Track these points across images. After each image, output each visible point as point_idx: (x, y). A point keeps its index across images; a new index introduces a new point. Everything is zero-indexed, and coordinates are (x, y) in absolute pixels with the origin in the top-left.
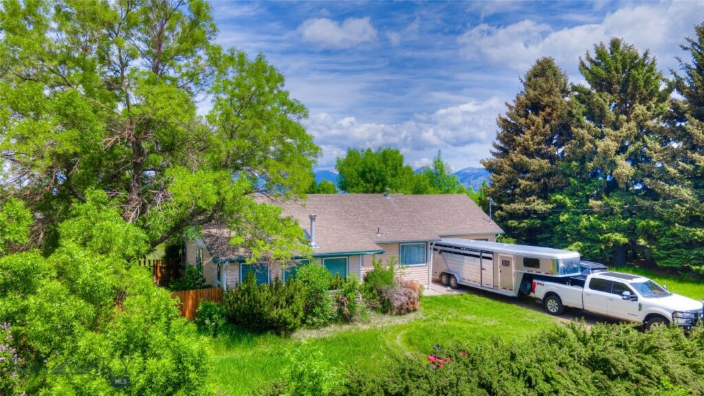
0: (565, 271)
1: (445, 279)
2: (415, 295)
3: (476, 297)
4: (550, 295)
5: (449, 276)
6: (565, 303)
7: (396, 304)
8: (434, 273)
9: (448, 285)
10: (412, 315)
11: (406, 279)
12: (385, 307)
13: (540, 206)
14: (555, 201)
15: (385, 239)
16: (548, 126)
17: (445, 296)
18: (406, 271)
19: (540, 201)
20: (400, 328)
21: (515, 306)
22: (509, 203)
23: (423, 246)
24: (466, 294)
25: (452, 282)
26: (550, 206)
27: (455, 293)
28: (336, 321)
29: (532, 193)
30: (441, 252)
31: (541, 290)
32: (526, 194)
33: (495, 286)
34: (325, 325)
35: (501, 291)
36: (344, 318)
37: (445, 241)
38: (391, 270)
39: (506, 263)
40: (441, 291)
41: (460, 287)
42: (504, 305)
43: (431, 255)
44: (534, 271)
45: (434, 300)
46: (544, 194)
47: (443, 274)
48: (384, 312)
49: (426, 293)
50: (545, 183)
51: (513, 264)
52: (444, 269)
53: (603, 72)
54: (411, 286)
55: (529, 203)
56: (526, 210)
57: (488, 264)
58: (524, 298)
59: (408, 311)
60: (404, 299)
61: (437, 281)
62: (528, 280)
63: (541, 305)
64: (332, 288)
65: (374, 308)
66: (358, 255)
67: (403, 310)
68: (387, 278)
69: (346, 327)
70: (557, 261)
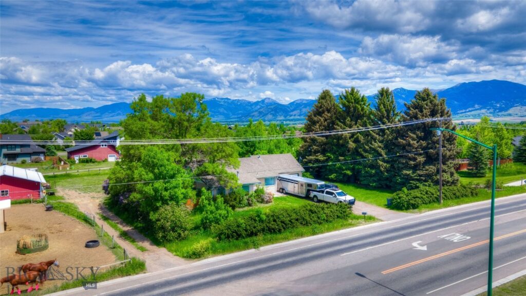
0: (320, 188)
1: (281, 190)
2: (272, 197)
3: (292, 197)
4: (315, 196)
5: (283, 189)
6: (319, 198)
7: (266, 200)
8: (278, 188)
9: (282, 192)
10: (271, 204)
11: (268, 191)
12: (262, 201)
13: (321, 157)
14: (327, 156)
15: (259, 177)
16: (326, 122)
17: (281, 197)
18: (268, 188)
19: (321, 156)
20: (267, 207)
21: (304, 200)
22: (308, 156)
23: (273, 178)
24: (289, 196)
25: (284, 191)
26: (325, 158)
27: (285, 195)
28: (247, 206)
29: (318, 152)
30: (280, 180)
31: (312, 194)
32: (316, 152)
33: (298, 193)
34: (244, 207)
35: (300, 195)
36: (249, 205)
37: (281, 176)
38: (263, 188)
39: (302, 185)
40: (280, 195)
41: (287, 193)
42: (301, 199)
43: (277, 181)
44: (310, 188)
45: (278, 198)
46: (324, 152)
47: (281, 188)
48: (261, 202)
49: (275, 196)
50: (324, 147)
51: (304, 186)
52: (281, 187)
53: (347, 103)
54: (270, 194)
55: (317, 156)
56: (316, 159)
57: (296, 185)
58: (307, 197)
59: (269, 202)
60: (268, 198)
61: (278, 191)
62: (308, 191)
63: (312, 199)
64: (246, 195)
65: (258, 201)
66: (252, 184)
67: (267, 202)
68: (262, 191)
69: (250, 208)
70: (317, 185)
